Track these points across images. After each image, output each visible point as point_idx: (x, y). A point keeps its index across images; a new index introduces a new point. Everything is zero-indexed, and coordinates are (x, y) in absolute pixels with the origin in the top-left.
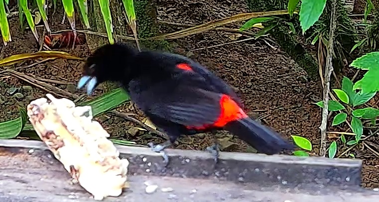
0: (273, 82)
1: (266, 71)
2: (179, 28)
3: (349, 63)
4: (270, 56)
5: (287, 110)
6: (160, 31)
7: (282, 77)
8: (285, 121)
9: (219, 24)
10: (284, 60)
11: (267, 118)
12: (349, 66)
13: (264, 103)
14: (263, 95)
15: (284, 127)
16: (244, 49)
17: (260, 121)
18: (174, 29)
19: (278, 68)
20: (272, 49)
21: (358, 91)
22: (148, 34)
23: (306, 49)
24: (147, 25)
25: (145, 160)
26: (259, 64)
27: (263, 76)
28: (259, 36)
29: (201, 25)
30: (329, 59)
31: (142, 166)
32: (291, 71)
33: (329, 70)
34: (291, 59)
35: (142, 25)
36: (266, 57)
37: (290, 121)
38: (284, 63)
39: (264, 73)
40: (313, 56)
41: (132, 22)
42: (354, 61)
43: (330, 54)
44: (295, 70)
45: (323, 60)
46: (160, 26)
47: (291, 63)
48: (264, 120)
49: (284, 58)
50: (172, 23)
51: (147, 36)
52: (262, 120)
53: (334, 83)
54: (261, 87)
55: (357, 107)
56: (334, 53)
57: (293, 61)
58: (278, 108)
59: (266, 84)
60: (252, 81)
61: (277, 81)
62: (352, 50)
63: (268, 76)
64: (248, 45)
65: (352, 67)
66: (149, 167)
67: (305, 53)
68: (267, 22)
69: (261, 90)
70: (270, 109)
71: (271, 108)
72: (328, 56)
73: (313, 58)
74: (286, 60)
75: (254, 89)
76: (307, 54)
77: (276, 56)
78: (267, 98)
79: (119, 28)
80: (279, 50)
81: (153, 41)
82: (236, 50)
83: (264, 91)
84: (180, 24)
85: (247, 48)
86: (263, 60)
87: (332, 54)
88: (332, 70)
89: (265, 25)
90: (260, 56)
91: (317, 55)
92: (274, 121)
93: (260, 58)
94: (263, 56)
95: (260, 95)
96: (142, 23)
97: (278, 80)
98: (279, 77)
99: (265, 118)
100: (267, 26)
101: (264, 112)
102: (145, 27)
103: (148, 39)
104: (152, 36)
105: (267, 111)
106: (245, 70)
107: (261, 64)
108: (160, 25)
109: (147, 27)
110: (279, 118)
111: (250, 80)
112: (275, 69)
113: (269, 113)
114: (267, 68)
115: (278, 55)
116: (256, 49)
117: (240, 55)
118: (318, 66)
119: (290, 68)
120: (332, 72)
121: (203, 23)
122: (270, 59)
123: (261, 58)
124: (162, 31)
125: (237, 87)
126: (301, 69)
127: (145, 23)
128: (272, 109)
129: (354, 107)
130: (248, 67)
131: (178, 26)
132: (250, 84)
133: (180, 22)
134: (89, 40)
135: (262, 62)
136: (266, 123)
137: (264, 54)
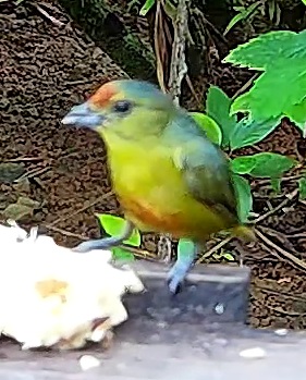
0: (54, 97)
1: (41, 73)
3: (222, 57)
4: (49, 40)
5: (87, 157)
7: (75, 85)
8: (82, 182)
10: (80, 48)
11: (43, 176)
12: (223, 62)
13: (36, 143)
14: (33, 125)
15: (79, 194)
17: (28, 182)
19: (66, 66)
20: (54, 25)
21: (240, 116)
23: (127, 24)
26: (25, 59)
27: (34, 83)
30: (179, 47)
32: (96, 74)
33: (178, 72)
34: (96, 46)
36: (41, 42)
37: (94, 182)
38: (80, 55)
39: (36, 77)
40: (142, 40)
42: (232, 52)
43: (179, 36)
44: (104, 70)
45: (164, 50)
47: (94, 56)
48: (37, 179)
49: (80, 45)
52: (31, 180)
53: (189, 99)
54: (29, 107)
55: (238, 152)
56: (189, 34)
57: (99, 51)
58: (67, 154)
59: (40, 101)
60: (10, 94)
61: (64, 95)
62: (229, 28)
63: (46, 85)
64: (2, 16)
65: (228, 64)
67: (126, 34)
69: (29, 115)
70: (49, 156)
71: (51, 153)
72: (177, 39)
73: (142, 46)
74: (84, 49)
76: (130, 36)
77: (63, 40)
78: (42, 132)
80: (69, 27)
83: (36, 118)
86: (34, 48)
87: (185, 35)
88: (186, 70)
90: (28, 41)
91: (152, 37)
92: (57, 181)
93: (27, 45)
94: (33, 42)
95: (26, 125)
97: (67, 92)
98: (68, 87)
99: (38, 176)
101: (35, 162)
105: (42, 161)
107: (31, 58)
110: (70, 175)
111: (5, 94)
112: (61, 69)
113: (48, 165)
114: (43, 67)
115: (66, 38)
116: (18, 24)
118: (155, 62)
119: (94, 66)
120: (185, 75)
122: (49, 48)
123: (30, 44)
126: (118, 68)
128: (53, 157)
129: (234, 152)
132: (5, 101)
135: (32, 55)
136: (38, 186)
137: (36, 37)
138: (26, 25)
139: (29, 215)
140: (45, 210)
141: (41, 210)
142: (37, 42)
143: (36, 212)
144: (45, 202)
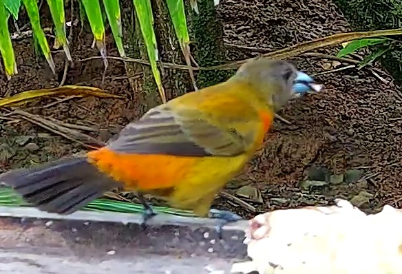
0: (383, 128)
1: (374, 113)
2: (253, 54)
4: (379, 92)
6: (228, 58)
7: (396, 121)
9: (310, 48)
10: (399, 97)
11: (376, 178)
13: (371, 157)
14: (369, 146)
16: (343, 83)
17: (366, 182)
18: (247, 54)
19: (390, 108)
20: (382, 82)
22: (211, 61)
24: (210, 49)
25: (206, 235)
26: (365, 104)
27: (370, 119)
28: (365, 65)
29: (283, 50)
31: (202, 243)
35: (202, 49)
36: (374, 93)
38: (399, 102)
39: (371, 115)
41: (184, 46)
46: (228, 51)
48: (372, 180)
49: (399, 95)
50: (244, 47)
51: (211, 65)
52: (368, 180)
54: (367, 134)
58: (391, 164)
59: (373, 130)
60: (355, 126)
61: (389, 127)
63: (377, 120)
64: (349, 76)
66: (211, 246)
68: (375, 45)
69: (367, 140)
70: (379, 165)
71: (380, 163)
75: (357, 138)
78: (375, 150)
79: (171, 53)
80: (392, 84)
81: (218, 71)
82: (334, 84)
83: (371, 141)
84: (255, 48)
85: (347, 81)
86: (370, 97)
89: (373, 49)
90: (366, 93)
92: (384, 181)
93: (365, 95)
94: (369, 93)
95: (365, 146)
96: (203, 46)
97: (391, 125)
98: (392, 122)
99: (372, 178)
100: (375, 50)
101: (372, 169)
102: (207, 53)
103: (210, 68)
104: (217, 64)
105: (375, 168)
106: (345, 111)
107: (368, 104)
108: (227, 49)
109: (209, 53)
110: (392, 177)
111: (351, 126)
112: (387, 110)
113: (379, 171)
114: (376, 109)
115: (390, 91)
116: (360, 82)
117: (338, 91)
121: (286, 47)
122: (379, 97)
123: (367, 95)
124: (229, 57)
125: (333, 135)
127: (207, 47)
128: (382, 166)
130: (349, 107)
131: (251, 50)
132: (351, 131)
133: (255, 46)
134: (130, 70)
135: (368, 101)
136: (373, 184)
137: (372, 90)
138: (365, 83)
139: (367, 203)
140: (377, 200)
141: (374, 199)
142: (372, 93)
143: (370, 200)
144: (377, 194)
